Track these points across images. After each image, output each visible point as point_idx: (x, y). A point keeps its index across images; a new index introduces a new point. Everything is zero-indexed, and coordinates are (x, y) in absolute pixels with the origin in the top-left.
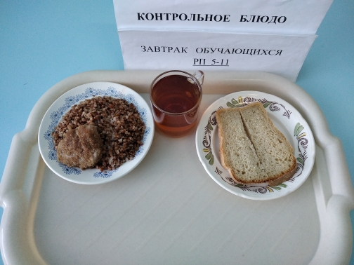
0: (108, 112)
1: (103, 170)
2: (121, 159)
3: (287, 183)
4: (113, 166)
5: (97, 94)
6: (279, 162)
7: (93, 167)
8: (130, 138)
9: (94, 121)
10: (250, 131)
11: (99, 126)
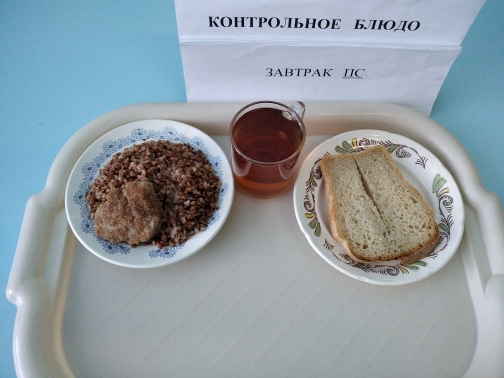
0: (168, 162)
1: (162, 246)
2: (188, 230)
3: (426, 260)
4: (177, 240)
5: (148, 138)
6: (415, 230)
7: (148, 243)
8: (201, 199)
9: (147, 176)
10: (371, 187)
11: (155, 183)
